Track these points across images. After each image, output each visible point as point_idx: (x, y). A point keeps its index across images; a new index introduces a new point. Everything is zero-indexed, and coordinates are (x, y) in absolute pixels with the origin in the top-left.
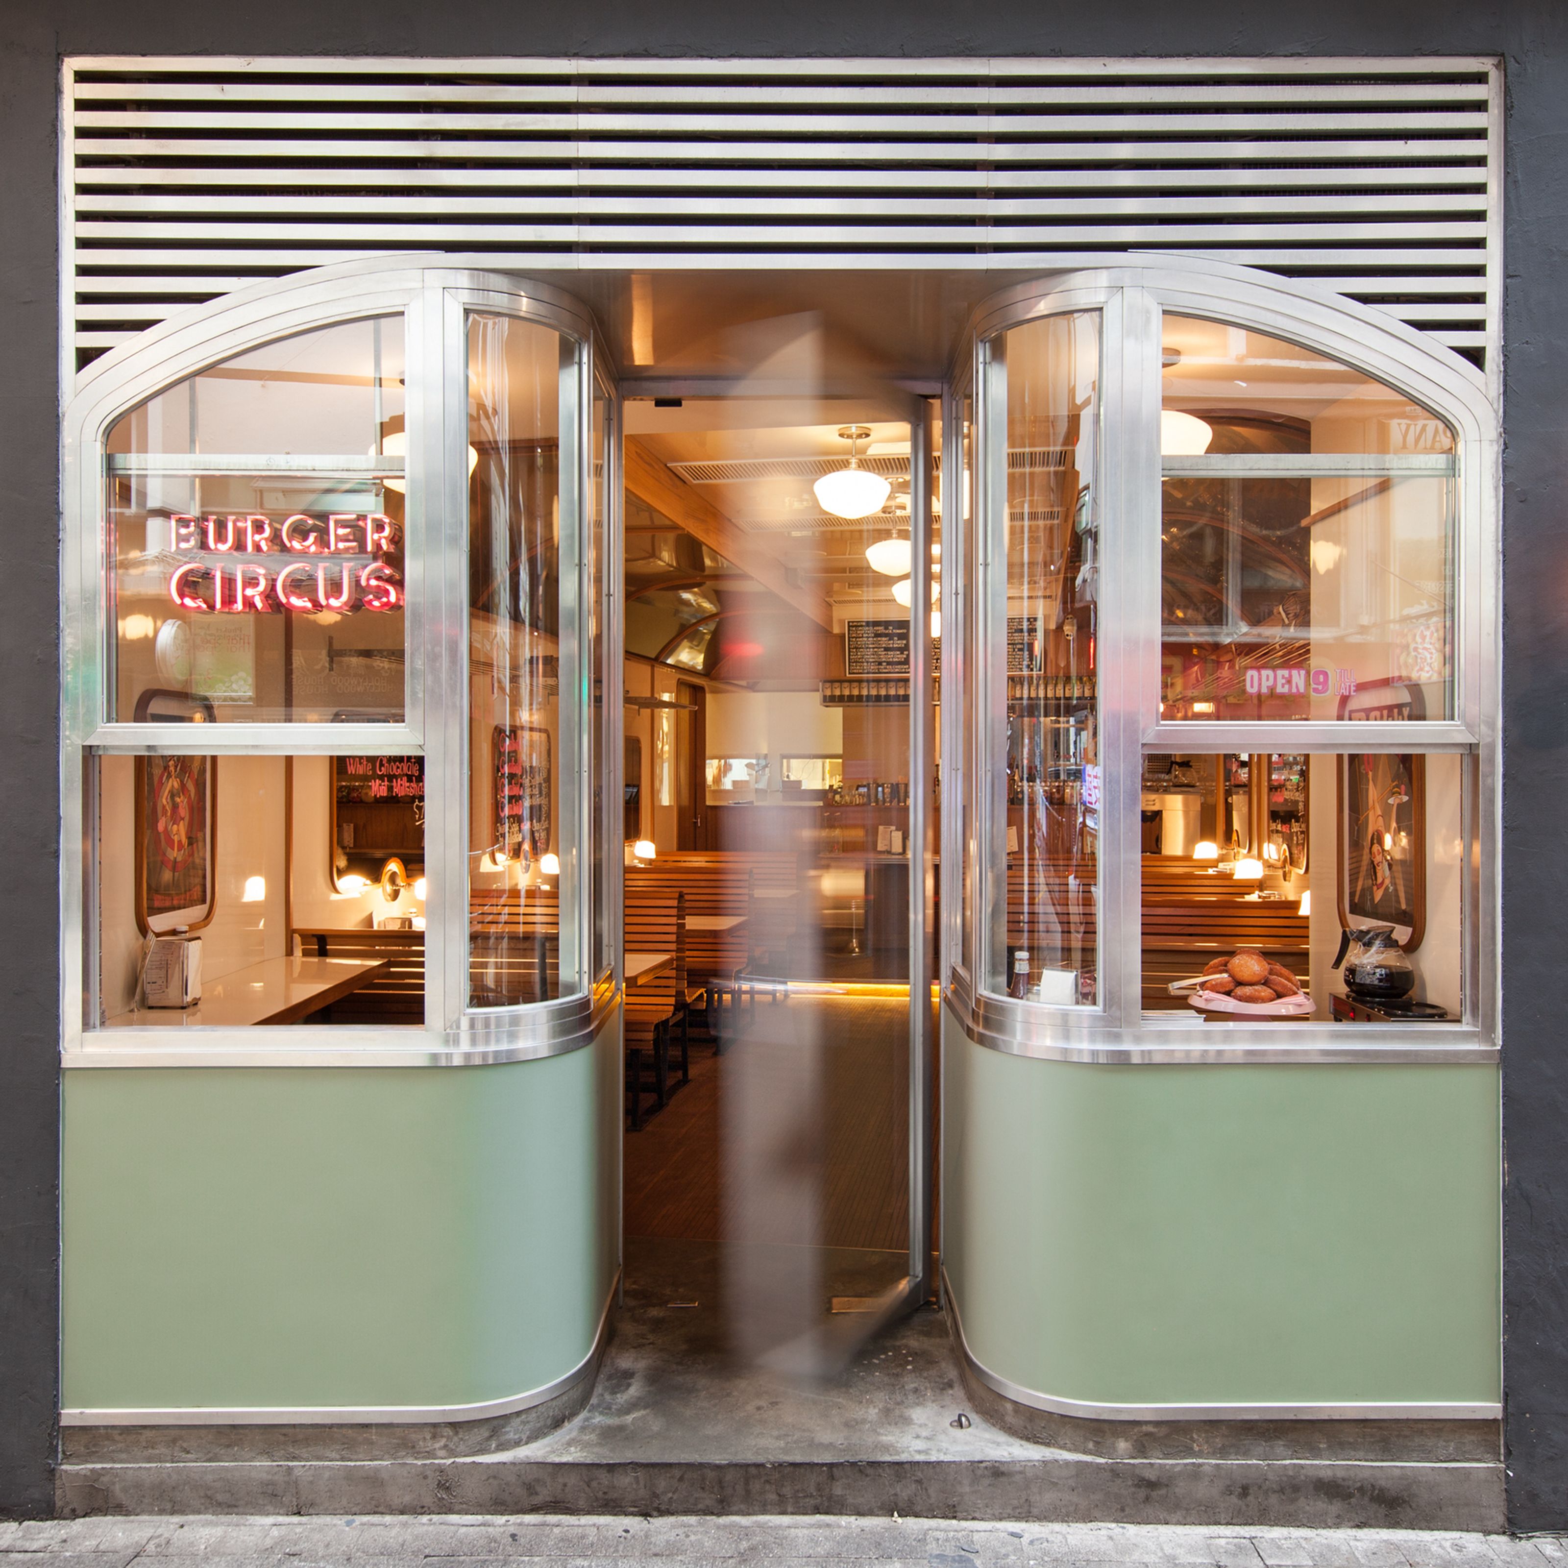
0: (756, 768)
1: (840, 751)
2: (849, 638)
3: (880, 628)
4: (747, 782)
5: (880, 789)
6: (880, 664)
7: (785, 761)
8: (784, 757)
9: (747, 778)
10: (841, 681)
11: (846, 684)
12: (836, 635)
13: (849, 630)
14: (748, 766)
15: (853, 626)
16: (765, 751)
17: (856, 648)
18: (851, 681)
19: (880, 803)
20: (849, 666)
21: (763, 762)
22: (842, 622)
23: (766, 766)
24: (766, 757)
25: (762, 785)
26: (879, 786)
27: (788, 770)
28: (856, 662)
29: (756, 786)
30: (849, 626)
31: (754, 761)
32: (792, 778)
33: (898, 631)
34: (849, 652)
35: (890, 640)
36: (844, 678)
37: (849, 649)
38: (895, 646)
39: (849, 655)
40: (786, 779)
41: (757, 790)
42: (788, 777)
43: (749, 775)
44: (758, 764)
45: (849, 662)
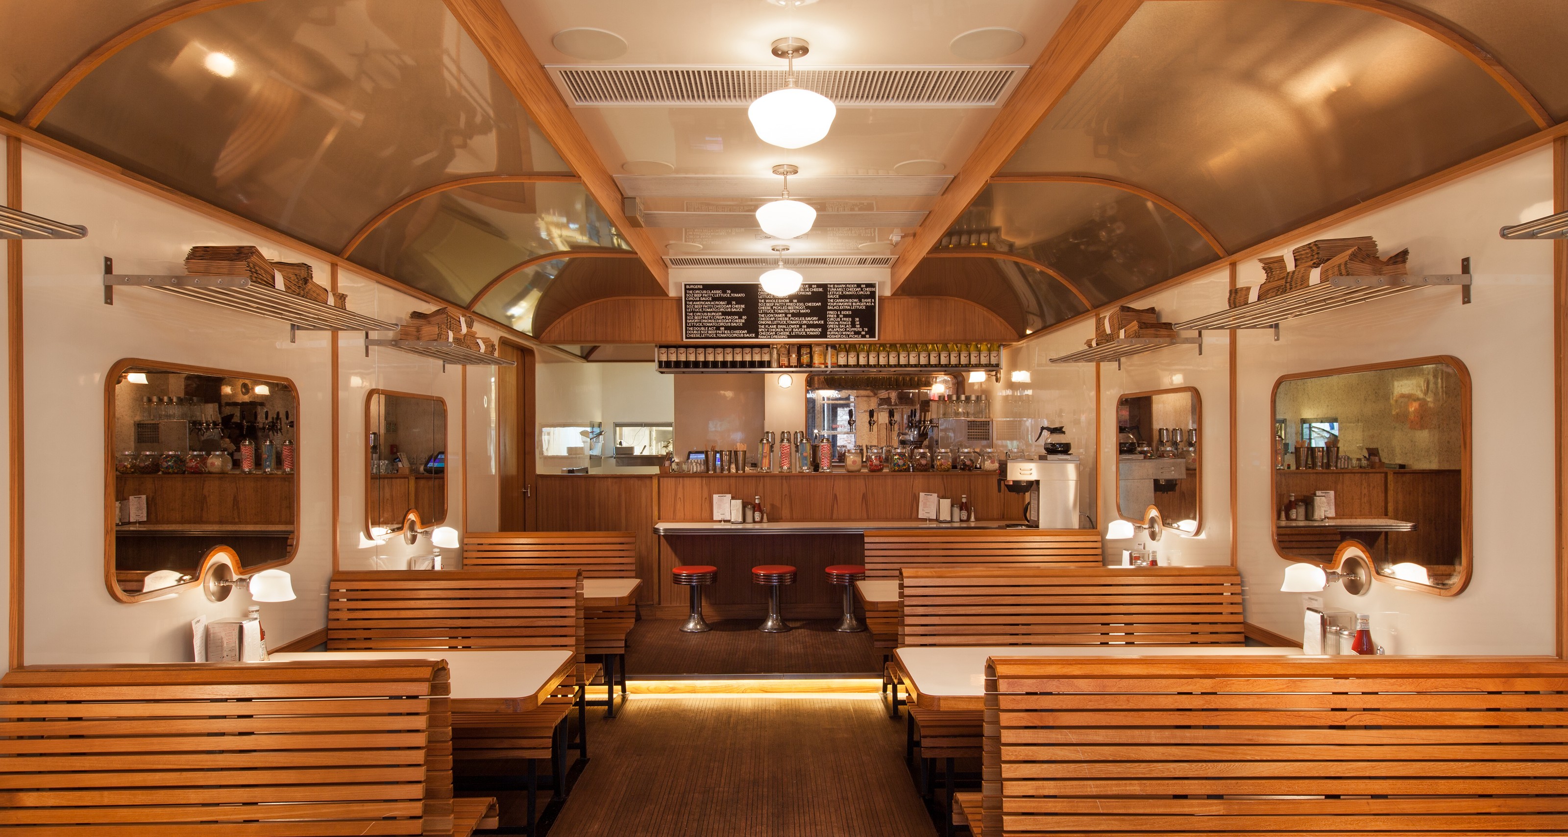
0: (591, 436)
1: (671, 419)
2: (686, 301)
3: (718, 292)
4: (582, 448)
5: (718, 456)
6: (718, 328)
7: (618, 429)
8: (617, 425)
9: (581, 445)
10: (677, 347)
11: (682, 350)
12: (672, 299)
13: (686, 293)
14: (583, 433)
15: (690, 289)
16: (598, 419)
17: (693, 312)
18: (687, 347)
19: (718, 470)
20: (686, 330)
21: (597, 430)
22: (678, 285)
23: (600, 434)
24: (600, 425)
25: (597, 452)
26: (717, 452)
27: (621, 438)
28: (693, 326)
29: (591, 453)
30: (686, 289)
31: (589, 429)
32: (624, 445)
33: (736, 296)
34: (686, 315)
35: (728, 304)
36: (680, 343)
37: (686, 312)
38: (733, 310)
39: (686, 319)
40: (618, 446)
41: (591, 457)
42: (621, 443)
43: (584, 442)
44: (592, 432)
45: (686, 326)
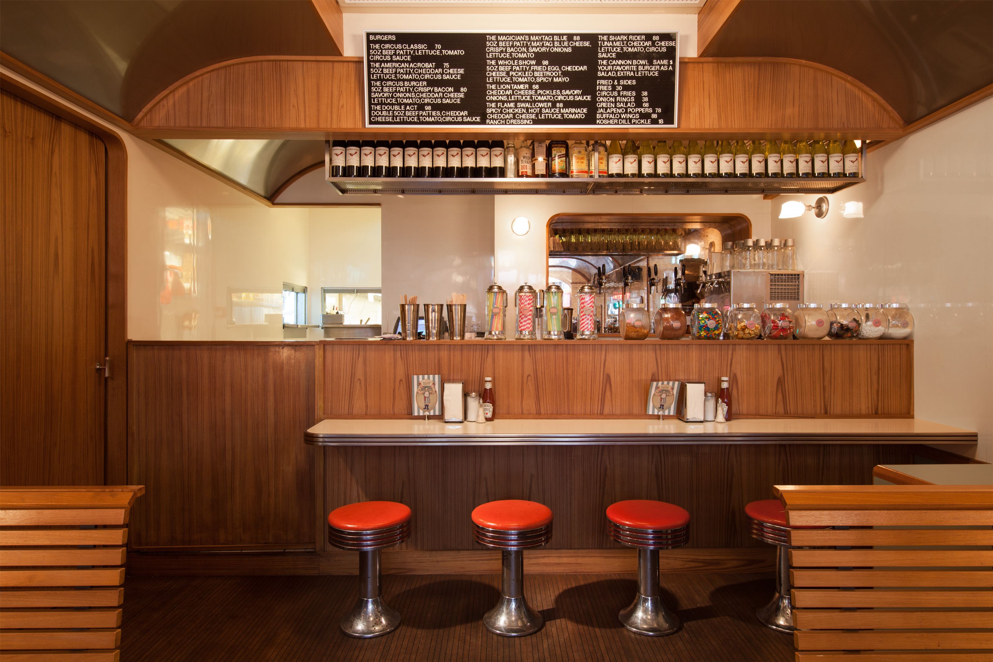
1: (378, 284)
2: (369, 63)
3: (420, 46)
6: (421, 107)
11: (368, 149)
12: (348, 61)
13: (369, 50)
15: (375, 42)
17: (381, 80)
20: (370, 109)
22: (356, 35)
28: (382, 104)
30: (369, 42)
33: (450, 53)
34: (370, 86)
35: (437, 67)
37: (370, 80)
38: (446, 77)
39: (370, 92)
45: (370, 104)
